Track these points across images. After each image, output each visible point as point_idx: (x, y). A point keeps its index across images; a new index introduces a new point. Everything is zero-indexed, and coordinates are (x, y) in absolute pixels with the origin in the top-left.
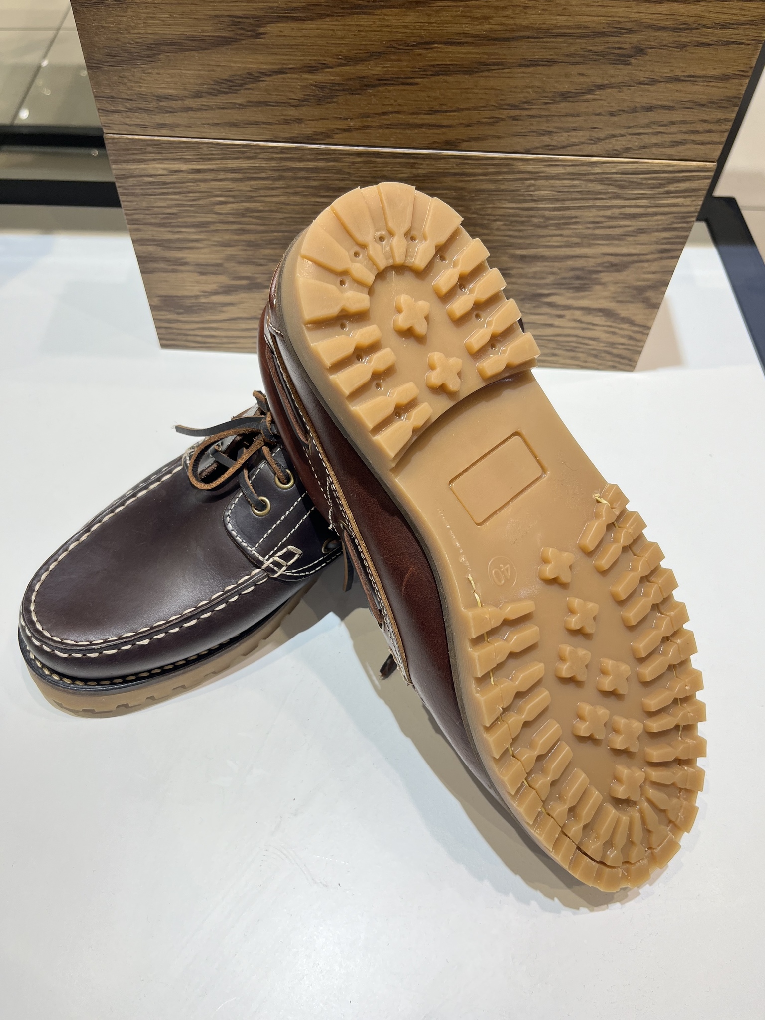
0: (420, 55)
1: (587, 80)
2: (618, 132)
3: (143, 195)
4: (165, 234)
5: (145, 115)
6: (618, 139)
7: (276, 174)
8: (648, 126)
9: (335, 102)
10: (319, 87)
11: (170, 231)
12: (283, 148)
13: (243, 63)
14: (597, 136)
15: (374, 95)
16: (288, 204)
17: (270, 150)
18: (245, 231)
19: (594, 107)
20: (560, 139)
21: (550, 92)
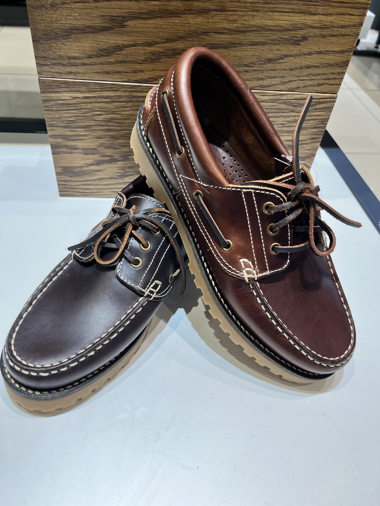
0: (203, 38)
1: (281, 53)
2: (294, 79)
3: (57, 110)
4: (67, 132)
5: (61, 67)
6: (294, 82)
7: (128, 99)
8: (307, 76)
9: (160, 62)
10: (153, 54)
11: (70, 131)
12: (133, 86)
13: (115, 40)
14: (284, 81)
17: (126, 87)
18: (110, 130)
19: (284, 66)
20: (267, 82)
21: (263, 58)
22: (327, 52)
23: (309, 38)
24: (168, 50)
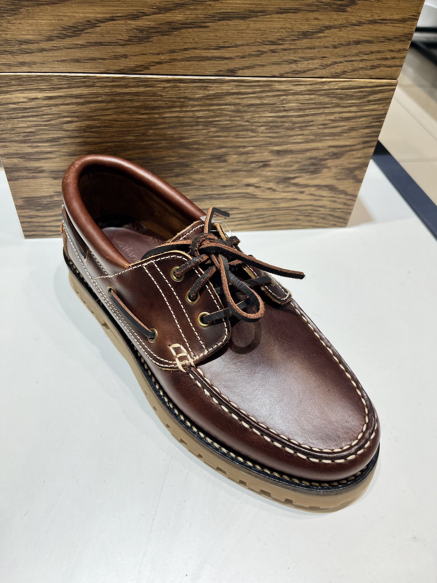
0: (210, 5)
1: (320, 23)
2: (338, 60)
3: (8, 119)
4: (26, 149)
5: (10, 56)
6: (339, 64)
7: (109, 98)
8: (357, 55)
9: (151, 42)
10: (139, 30)
11: (30, 146)
12: (114, 78)
13: (84, 13)
14: (326, 63)
15: (178, 36)
16: (118, 121)
17: (105, 80)
19: (324, 42)
20: (302, 66)
21: (296, 31)
22: (383, 21)
23: (359, 2)
24: (161, 24)
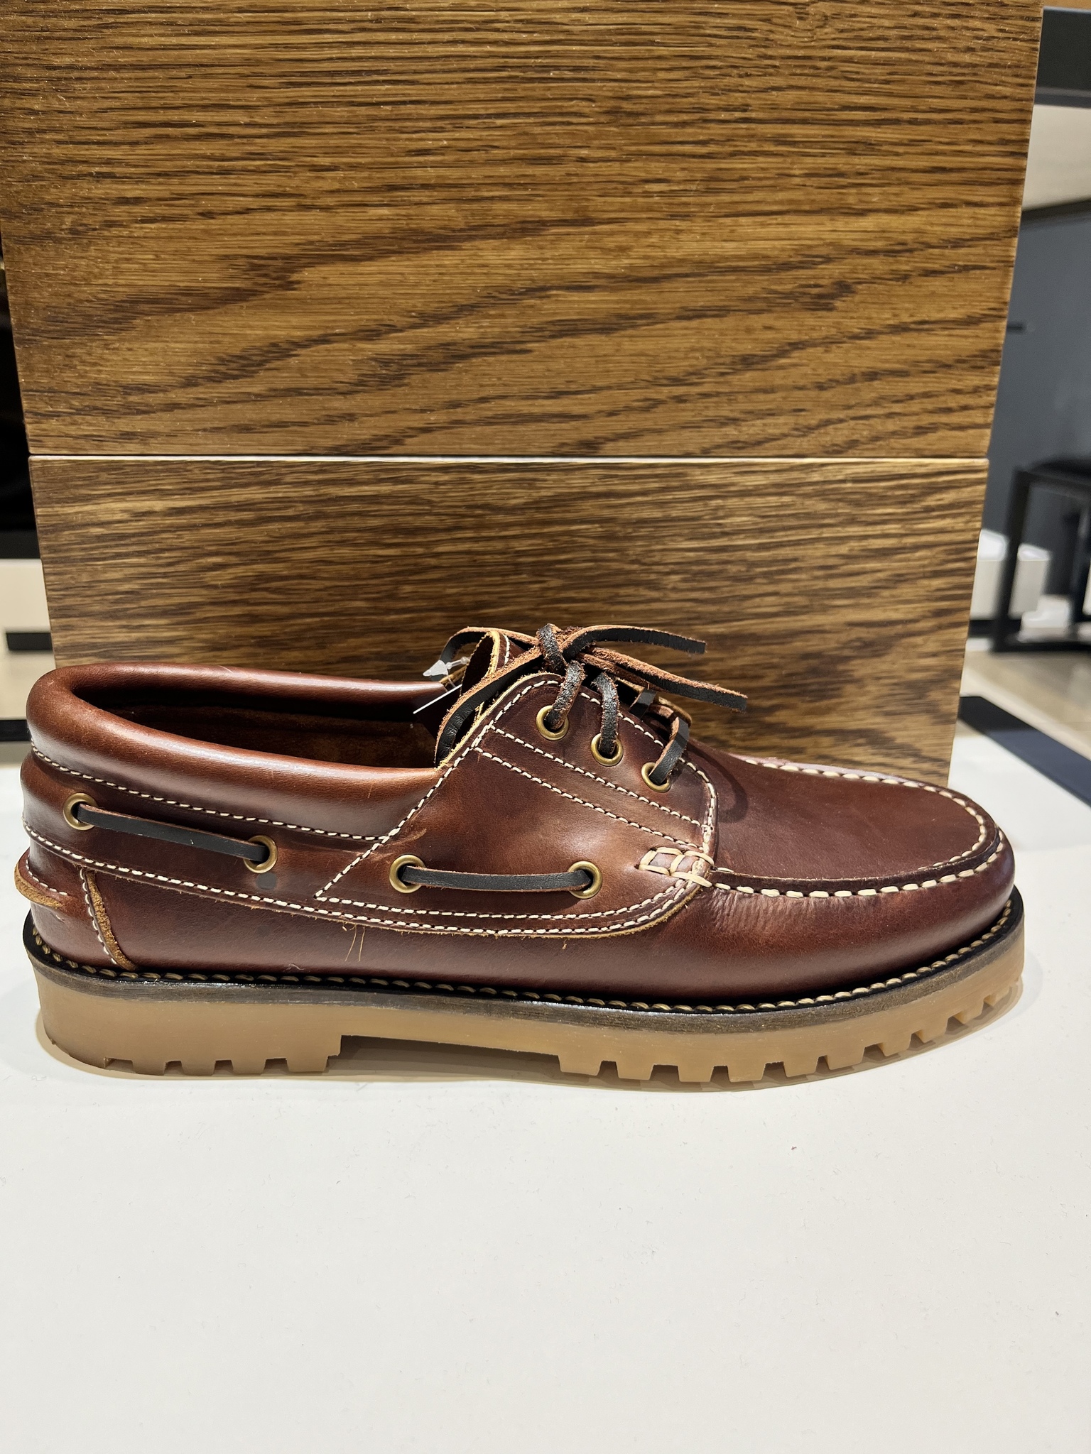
0: (532, 307)
2: (834, 416)
4: (116, 633)
5: (102, 419)
6: (839, 426)
7: (311, 509)
8: (876, 403)
9: (406, 385)
10: (381, 362)
11: (124, 627)
12: (323, 468)
13: (265, 328)
14: (805, 423)
15: (466, 371)
16: (331, 563)
17: (303, 468)
19: (794, 376)
20: (752, 429)
21: (727, 356)
22: (923, 326)
23: (860, 287)
24: (429, 348)
